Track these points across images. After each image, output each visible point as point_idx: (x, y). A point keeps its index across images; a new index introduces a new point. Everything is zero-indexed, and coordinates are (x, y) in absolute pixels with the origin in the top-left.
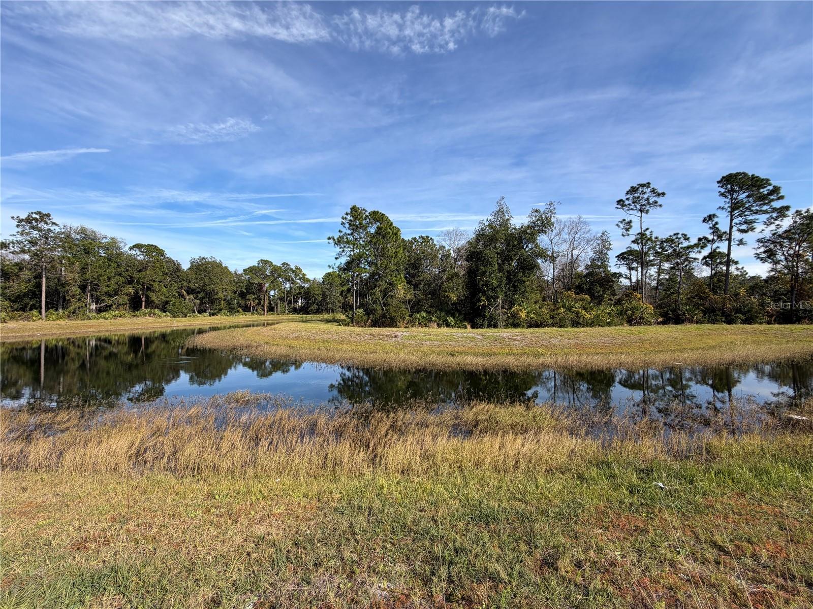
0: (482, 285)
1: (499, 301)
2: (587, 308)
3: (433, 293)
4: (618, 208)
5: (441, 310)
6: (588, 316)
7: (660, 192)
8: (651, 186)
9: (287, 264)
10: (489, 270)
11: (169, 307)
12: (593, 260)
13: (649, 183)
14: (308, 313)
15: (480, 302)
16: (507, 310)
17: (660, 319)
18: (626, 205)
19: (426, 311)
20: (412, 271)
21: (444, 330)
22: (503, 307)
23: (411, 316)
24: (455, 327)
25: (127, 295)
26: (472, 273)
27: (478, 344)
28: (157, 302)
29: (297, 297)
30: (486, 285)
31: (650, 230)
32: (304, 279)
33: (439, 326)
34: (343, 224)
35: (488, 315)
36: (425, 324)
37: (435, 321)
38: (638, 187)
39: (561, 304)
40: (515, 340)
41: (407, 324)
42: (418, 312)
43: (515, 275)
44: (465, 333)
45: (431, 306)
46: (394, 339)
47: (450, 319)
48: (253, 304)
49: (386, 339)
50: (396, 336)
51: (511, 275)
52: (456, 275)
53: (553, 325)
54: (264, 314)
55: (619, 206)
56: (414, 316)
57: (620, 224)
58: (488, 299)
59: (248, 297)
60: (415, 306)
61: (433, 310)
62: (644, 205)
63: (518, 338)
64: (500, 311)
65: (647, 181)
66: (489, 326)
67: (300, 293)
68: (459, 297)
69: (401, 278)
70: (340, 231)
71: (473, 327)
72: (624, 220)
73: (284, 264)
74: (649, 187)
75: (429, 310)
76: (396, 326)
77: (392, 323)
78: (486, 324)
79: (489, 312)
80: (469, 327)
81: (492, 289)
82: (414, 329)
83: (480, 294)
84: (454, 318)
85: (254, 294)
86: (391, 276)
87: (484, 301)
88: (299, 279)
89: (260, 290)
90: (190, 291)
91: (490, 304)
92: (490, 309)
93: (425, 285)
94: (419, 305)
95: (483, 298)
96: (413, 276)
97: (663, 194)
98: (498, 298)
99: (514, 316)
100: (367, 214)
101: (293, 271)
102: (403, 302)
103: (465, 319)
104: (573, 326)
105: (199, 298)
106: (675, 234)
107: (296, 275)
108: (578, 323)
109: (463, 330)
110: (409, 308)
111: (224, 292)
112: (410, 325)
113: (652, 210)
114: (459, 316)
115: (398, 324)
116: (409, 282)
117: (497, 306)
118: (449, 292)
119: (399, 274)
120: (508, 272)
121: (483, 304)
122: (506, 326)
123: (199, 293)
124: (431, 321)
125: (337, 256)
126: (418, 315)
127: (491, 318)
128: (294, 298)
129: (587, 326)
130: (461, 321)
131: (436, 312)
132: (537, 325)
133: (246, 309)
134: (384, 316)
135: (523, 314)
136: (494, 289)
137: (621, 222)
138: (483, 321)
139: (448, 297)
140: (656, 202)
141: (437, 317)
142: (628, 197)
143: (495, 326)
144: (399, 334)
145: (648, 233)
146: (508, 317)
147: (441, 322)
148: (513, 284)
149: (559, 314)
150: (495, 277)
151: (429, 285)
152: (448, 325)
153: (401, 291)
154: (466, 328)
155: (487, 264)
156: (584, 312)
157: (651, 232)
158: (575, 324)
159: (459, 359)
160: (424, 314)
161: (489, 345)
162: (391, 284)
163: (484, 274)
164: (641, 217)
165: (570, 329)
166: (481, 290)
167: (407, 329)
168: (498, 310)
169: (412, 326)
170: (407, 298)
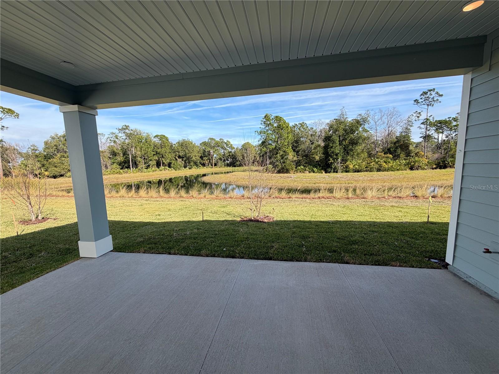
0: (331, 153)
1: (339, 160)
2: (387, 162)
3: (307, 156)
4: (415, 104)
5: (310, 165)
6: (387, 166)
7: (441, 94)
8: (435, 90)
9: (222, 139)
10: (334, 145)
11: (172, 165)
12: (401, 133)
13: (434, 89)
14: (235, 166)
15: (330, 161)
16: (343, 164)
17: (434, 166)
18: (419, 103)
19: (303, 165)
20: (295, 145)
21: (312, 174)
22: (341, 163)
23: (296, 168)
24: (317, 173)
25: (155, 160)
26: (326, 147)
27: (326, 180)
28: (166, 163)
29: (228, 158)
30: (333, 153)
31: (432, 117)
32: (232, 147)
33: (309, 172)
34: (261, 124)
35: (333, 167)
36: (303, 172)
37: (308, 170)
38: (427, 91)
39: (373, 160)
40: (343, 178)
41: (294, 172)
42: (300, 166)
43: (348, 147)
44: (321, 175)
45: (306, 163)
46: (290, 178)
47: (315, 169)
48: (207, 162)
49: (287, 178)
50: (291, 177)
51: (346, 147)
52: (319, 146)
53: (366, 171)
54: (212, 168)
55: (415, 103)
56: (297, 168)
57: (414, 114)
58: (334, 159)
59: (204, 158)
60: (298, 164)
61: (307, 165)
62: (431, 101)
63: (344, 177)
64: (339, 165)
65: (433, 88)
66: (334, 172)
67: (230, 155)
68: (320, 157)
69: (290, 149)
70: (260, 128)
71: (326, 173)
72: (417, 112)
73: (220, 139)
74: (434, 91)
75: (305, 165)
76: (289, 173)
77: (287, 171)
78: (332, 170)
79: (334, 165)
80: (324, 172)
81: (335, 154)
82: (298, 174)
83: (330, 157)
84: (317, 169)
85: (207, 157)
86: (285, 148)
87: (331, 160)
88: (229, 147)
89: (209, 155)
90: (179, 157)
91: (334, 162)
92: (335, 164)
93: (302, 152)
94: (300, 162)
95: (331, 159)
96: (296, 147)
97: (442, 95)
98: (338, 159)
99: (347, 167)
100: (273, 117)
101: (225, 143)
102: (292, 162)
103: (322, 169)
104: (377, 171)
105: (184, 160)
106: (449, 118)
107: (227, 145)
108: (380, 170)
109: (320, 174)
110: (295, 164)
111: (195, 157)
112: (296, 172)
113: (436, 105)
114: (319, 168)
115: (290, 172)
116: (294, 150)
117: (338, 163)
118: (315, 155)
119: (289, 146)
120: (344, 145)
121: (331, 162)
122: (342, 172)
123: (184, 158)
124: (305, 170)
125: (259, 140)
126: (299, 168)
127: (335, 168)
128: (227, 158)
129: (385, 171)
130: (320, 170)
131: (308, 166)
132: (358, 171)
133: (204, 165)
134: (283, 168)
135: (351, 166)
136: (337, 155)
137: (415, 113)
138: (331, 170)
139: (314, 158)
140: (438, 100)
141: (308, 168)
142: (421, 97)
143: (337, 172)
144: (292, 176)
145: (431, 118)
146: (344, 168)
147: (310, 171)
148: (347, 152)
149: (371, 165)
150: (337, 149)
151: (305, 151)
152: (314, 172)
153: (291, 156)
154: (322, 173)
155: (334, 142)
156: (384, 164)
157: (433, 117)
158: (379, 170)
159: (317, 185)
160: (302, 167)
161: (331, 180)
162: (285, 152)
163: (332, 147)
164: (428, 109)
165: (375, 173)
166: (330, 155)
167: (294, 174)
168: (338, 165)
169: (297, 173)
170: (294, 160)
